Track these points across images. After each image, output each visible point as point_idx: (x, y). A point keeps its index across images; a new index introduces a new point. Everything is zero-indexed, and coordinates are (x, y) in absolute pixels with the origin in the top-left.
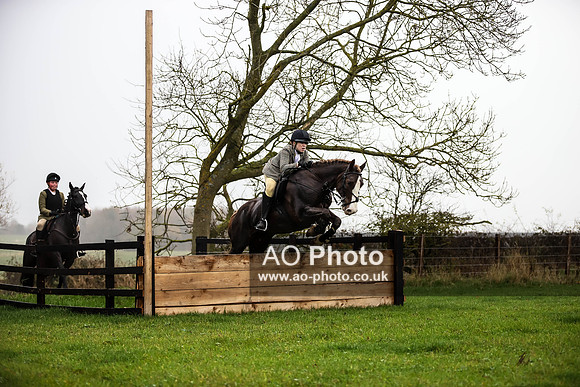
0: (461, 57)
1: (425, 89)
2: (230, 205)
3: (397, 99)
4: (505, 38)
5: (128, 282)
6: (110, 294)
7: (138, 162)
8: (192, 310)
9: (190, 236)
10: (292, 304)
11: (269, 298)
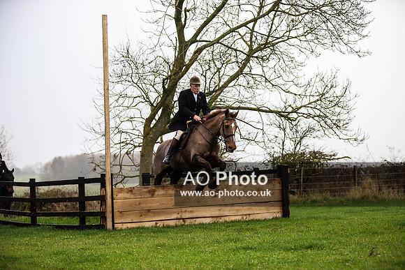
0: (326, 41)
1: (302, 64)
3: (282, 72)
4: (356, 27)
5: (95, 207)
6: (83, 216)
8: (140, 225)
10: (211, 219)
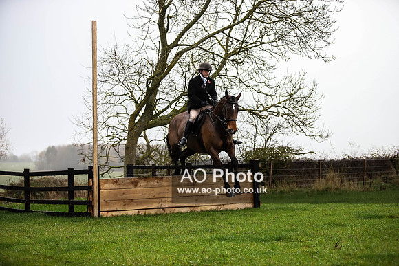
0: (295, 46)
1: (272, 68)
2: (148, 143)
4: (323, 35)
6: (72, 204)
7: (89, 117)
8: (124, 213)
9: (123, 164)
10: (188, 208)
11: (174, 205)
